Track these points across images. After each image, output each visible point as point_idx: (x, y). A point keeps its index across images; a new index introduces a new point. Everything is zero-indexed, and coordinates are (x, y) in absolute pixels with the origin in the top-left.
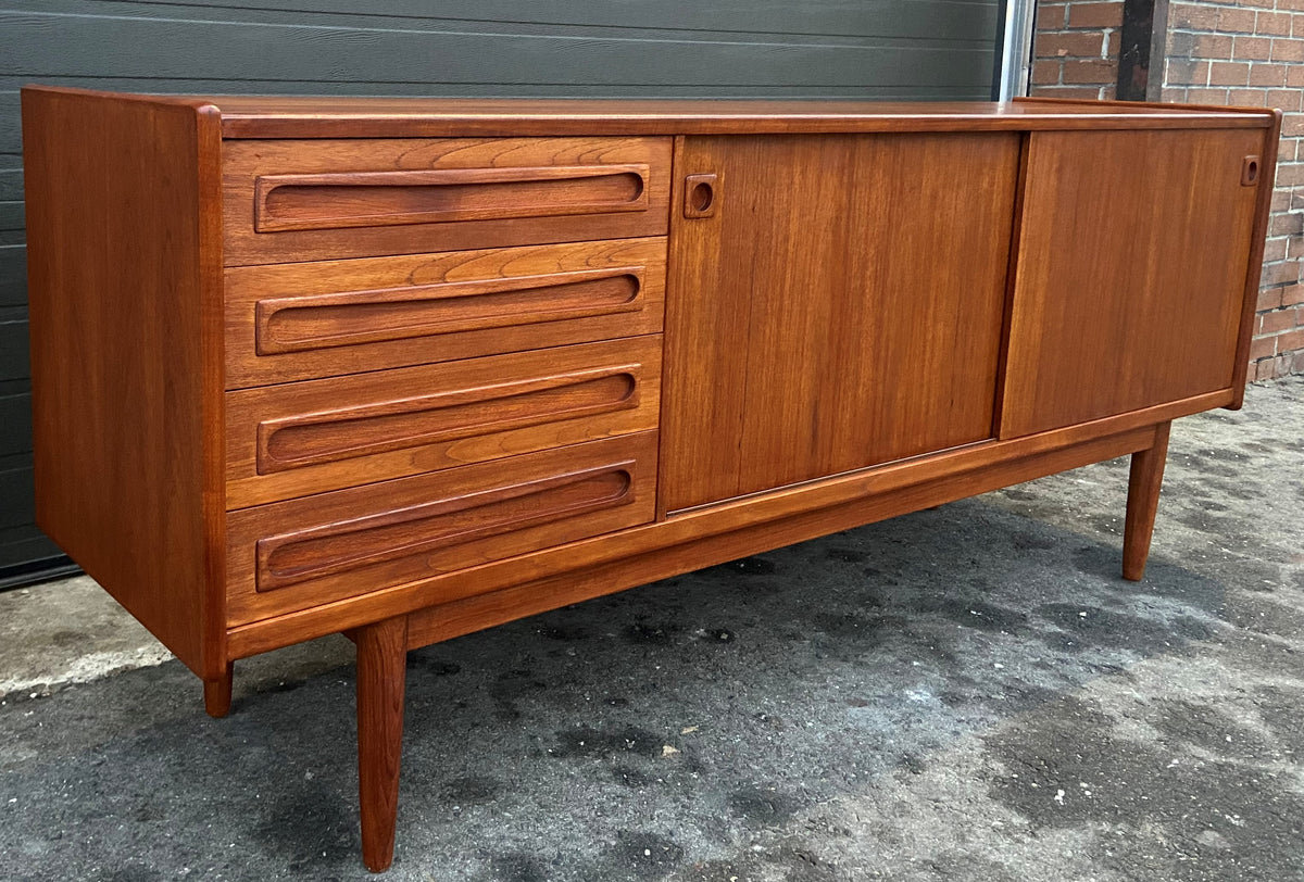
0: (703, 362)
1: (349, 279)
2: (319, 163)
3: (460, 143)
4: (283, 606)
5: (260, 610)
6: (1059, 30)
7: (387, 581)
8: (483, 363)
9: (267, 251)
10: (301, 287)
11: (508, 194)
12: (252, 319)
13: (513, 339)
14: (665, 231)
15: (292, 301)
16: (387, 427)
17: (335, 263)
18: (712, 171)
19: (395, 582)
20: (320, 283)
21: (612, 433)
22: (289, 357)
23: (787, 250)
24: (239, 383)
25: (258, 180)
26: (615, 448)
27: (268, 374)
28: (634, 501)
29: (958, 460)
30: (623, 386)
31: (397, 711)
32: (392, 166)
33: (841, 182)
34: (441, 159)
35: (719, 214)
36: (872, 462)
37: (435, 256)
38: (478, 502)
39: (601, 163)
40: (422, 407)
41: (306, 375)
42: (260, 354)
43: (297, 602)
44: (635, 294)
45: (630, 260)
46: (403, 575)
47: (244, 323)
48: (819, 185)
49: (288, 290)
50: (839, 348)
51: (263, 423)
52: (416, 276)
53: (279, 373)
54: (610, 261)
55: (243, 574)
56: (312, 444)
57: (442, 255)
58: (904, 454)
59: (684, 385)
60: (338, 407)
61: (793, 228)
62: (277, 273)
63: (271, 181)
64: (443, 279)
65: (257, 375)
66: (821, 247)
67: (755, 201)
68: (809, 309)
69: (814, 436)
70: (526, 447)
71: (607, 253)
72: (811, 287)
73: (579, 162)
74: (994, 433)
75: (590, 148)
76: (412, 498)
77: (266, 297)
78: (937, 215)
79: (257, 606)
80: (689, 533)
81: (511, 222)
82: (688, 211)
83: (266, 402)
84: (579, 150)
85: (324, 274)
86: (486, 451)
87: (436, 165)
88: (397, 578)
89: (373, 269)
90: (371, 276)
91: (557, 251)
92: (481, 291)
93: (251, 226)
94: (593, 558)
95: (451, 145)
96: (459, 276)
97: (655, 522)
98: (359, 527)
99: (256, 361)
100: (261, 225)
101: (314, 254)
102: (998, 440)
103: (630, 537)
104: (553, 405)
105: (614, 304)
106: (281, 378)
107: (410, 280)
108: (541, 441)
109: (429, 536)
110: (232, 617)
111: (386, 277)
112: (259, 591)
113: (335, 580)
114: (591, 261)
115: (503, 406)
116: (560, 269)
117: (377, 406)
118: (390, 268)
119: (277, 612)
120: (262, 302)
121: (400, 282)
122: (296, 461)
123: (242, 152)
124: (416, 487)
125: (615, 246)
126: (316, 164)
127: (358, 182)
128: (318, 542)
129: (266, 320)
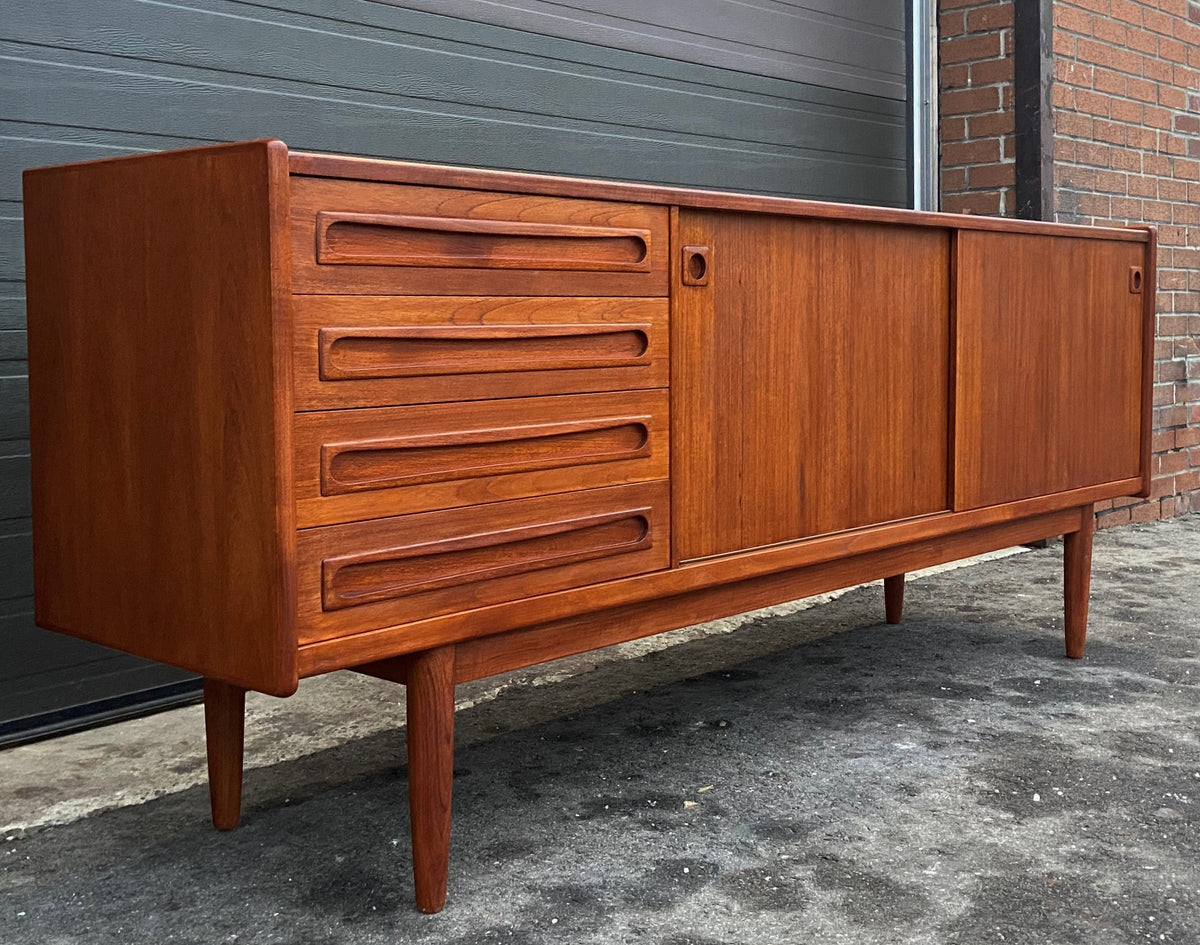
0: (706, 420)
1: (399, 314)
2: (371, 204)
3: (491, 196)
4: (345, 627)
5: (325, 629)
6: (962, 191)
7: (439, 608)
8: (517, 404)
9: (325, 281)
10: (359, 318)
11: (531, 247)
12: (316, 345)
13: (543, 382)
14: (666, 294)
15: (351, 330)
16: (433, 458)
17: (388, 298)
18: (704, 244)
19: (446, 611)
20: (374, 316)
21: (630, 480)
22: (348, 384)
23: (769, 322)
24: (305, 405)
25: (318, 216)
26: (633, 495)
27: (330, 398)
28: (650, 547)
29: (922, 527)
30: (636, 436)
32: (434, 212)
33: (810, 264)
34: (475, 210)
35: (712, 284)
36: (852, 524)
37: (472, 299)
39: (609, 225)
40: (465, 441)
41: (361, 403)
42: (323, 378)
43: (359, 624)
44: (644, 350)
45: (638, 318)
46: (455, 604)
47: (310, 349)
48: (792, 264)
49: (345, 320)
50: (818, 417)
51: (325, 445)
52: (457, 316)
53: (341, 399)
54: (622, 316)
55: (309, 593)
56: (369, 471)
57: (479, 299)
58: (879, 519)
59: (691, 441)
60: (391, 436)
61: (774, 301)
62: (336, 303)
63: (331, 217)
64: (480, 320)
65: (321, 400)
66: (798, 323)
67: (741, 275)
68: (791, 377)
69: (803, 498)
70: (556, 488)
71: (618, 309)
72: (792, 357)
73: (591, 222)
74: (949, 505)
75: (601, 211)
76: (456, 529)
77: (327, 325)
78: (890, 298)
79: (323, 625)
80: (700, 581)
81: (536, 272)
82: (686, 279)
83: (329, 426)
84: (591, 212)
85: (378, 307)
86: (521, 489)
87: (471, 214)
88: (446, 607)
89: (418, 307)
90: (418, 313)
91: (576, 303)
92: (514, 335)
93: (313, 257)
94: (619, 599)
95: (483, 197)
96: (493, 320)
97: (670, 568)
98: (413, 553)
99: (320, 386)
100: (322, 258)
101: (367, 288)
102: (954, 512)
103: (650, 580)
104: (577, 450)
105: (629, 357)
106: (342, 404)
107: (452, 320)
108: (568, 483)
110: (300, 634)
111: (432, 315)
112: (325, 610)
113: (392, 605)
114: (606, 315)
115: (534, 448)
116: (580, 320)
117: (426, 437)
118: (434, 307)
119: (341, 633)
120: (324, 329)
121: (443, 321)
122: (356, 485)
123: (304, 188)
124: (462, 519)
125: (625, 303)
126: (368, 204)
127: (405, 224)
128: (376, 567)
129: (328, 346)
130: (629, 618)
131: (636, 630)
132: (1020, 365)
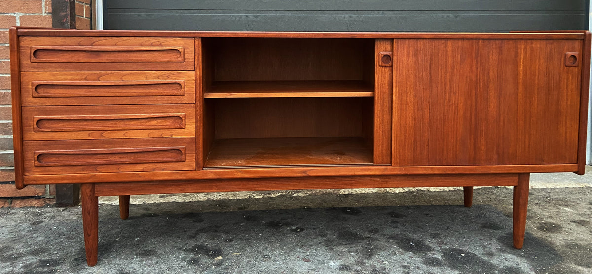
1: (63, 77)
3: (102, 38)
4: (44, 172)
5: (35, 172)
7: (81, 171)
8: (115, 107)
9: (34, 67)
10: (46, 78)
11: (125, 54)
12: (30, 87)
13: (126, 101)
14: (194, 69)
15: (42, 82)
16: (81, 124)
17: (58, 72)
19: (84, 172)
20: (52, 78)
21: (174, 136)
22: (43, 98)
24: (27, 105)
25: (31, 48)
26: (175, 142)
27: (36, 103)
28: (185, 161)
30: (177, 120)
31: (89, 214)
32: (77, 45)
34: (96, 43)
37: (94, 72)
38: (114, 152)
39: (162, 46)
40: (92, 118)
41: (49, 105)
42: (33, 97)
43: (48, 172)
44: (180, 90)
45: (177, 78)
46: (87, 170)
47: (29, 88)
49: (42, 79)
51: (34, 117)
52: (88, 78)
53: (40, 103)
54: (169, 78)
55: (30, 160)
56: (54, 126)
57: (97, 72)
62: (39, 74)
63: (35, 48)
64: (98, 79)
65: (32, 103)
70: (136, 136)
71: (167, 75)
73: (152, 45)
75: (157, 41)
76: (89, 147)
77: (35, 81)
79: (35, 170)
80: (211, 176)
81: (124, 63)
83: (36, 111)
84: (152, 42)
85: (54, 75)
86: (117, 135)
87: (93, 45)
89: (71, 75)
90: (71, 77)
91: (145, 73)
92: (114, 84)
93: (29, 60)
94: (166, 178)
95: (99, 39)
96: (104, 79)
97: (196, 170)
98: (68, 153)
99: (32, 99)
100: (32, 60)
101: (50, 69)
102: (392, 166)
103: (182, 173)
104: (148, 124)
106: (41, 105)
107: (86, 79)
108: (143, 135)
109: (98, 160)
110: (28, 173)
111: (76, 78)
112: (35, 166)
113: (61, 168)
114: (160, 78)
115: (127, 122)
116: (146, 79)
117: (75, 116)
118: (78, 75)
119: (41, 174)
120: (33, 82)
121: (82, 79)
122: (46, 130)
123: (26, 40)
124: (91, 144)
125: (170, 73)
126: (50, 43)
127: (64, 49)
128: (57, 155)
129: (34, 87)
130: (180, 185)
131: (184, 190)
132: (450, 100)
